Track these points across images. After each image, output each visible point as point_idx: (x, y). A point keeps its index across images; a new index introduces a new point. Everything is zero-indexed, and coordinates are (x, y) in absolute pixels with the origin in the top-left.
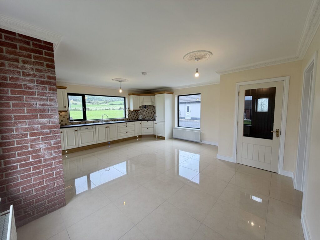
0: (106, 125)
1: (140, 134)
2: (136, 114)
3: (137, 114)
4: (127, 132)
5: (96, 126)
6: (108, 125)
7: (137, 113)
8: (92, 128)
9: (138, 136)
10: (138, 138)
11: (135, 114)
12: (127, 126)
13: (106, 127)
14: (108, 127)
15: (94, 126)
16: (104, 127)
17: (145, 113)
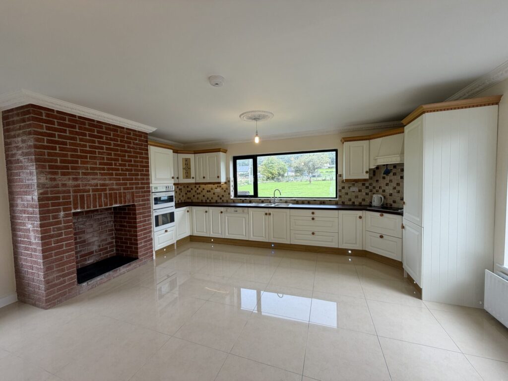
0: (267, 210)
1: (358, 247)
2: (364, 191)
3: (367, 191)
4: (313, 234)
5: (249, 209)
6: (270, 211)
7: (370, 187)
8: (243, 211)
9: (351, 250)
10: (350, 255)
11: (360, 191)
12: (313, 219)
13: (266, 214)
14: (270, 214)
15: (247, 209)
16: (264, 213)
17: (395, 188)
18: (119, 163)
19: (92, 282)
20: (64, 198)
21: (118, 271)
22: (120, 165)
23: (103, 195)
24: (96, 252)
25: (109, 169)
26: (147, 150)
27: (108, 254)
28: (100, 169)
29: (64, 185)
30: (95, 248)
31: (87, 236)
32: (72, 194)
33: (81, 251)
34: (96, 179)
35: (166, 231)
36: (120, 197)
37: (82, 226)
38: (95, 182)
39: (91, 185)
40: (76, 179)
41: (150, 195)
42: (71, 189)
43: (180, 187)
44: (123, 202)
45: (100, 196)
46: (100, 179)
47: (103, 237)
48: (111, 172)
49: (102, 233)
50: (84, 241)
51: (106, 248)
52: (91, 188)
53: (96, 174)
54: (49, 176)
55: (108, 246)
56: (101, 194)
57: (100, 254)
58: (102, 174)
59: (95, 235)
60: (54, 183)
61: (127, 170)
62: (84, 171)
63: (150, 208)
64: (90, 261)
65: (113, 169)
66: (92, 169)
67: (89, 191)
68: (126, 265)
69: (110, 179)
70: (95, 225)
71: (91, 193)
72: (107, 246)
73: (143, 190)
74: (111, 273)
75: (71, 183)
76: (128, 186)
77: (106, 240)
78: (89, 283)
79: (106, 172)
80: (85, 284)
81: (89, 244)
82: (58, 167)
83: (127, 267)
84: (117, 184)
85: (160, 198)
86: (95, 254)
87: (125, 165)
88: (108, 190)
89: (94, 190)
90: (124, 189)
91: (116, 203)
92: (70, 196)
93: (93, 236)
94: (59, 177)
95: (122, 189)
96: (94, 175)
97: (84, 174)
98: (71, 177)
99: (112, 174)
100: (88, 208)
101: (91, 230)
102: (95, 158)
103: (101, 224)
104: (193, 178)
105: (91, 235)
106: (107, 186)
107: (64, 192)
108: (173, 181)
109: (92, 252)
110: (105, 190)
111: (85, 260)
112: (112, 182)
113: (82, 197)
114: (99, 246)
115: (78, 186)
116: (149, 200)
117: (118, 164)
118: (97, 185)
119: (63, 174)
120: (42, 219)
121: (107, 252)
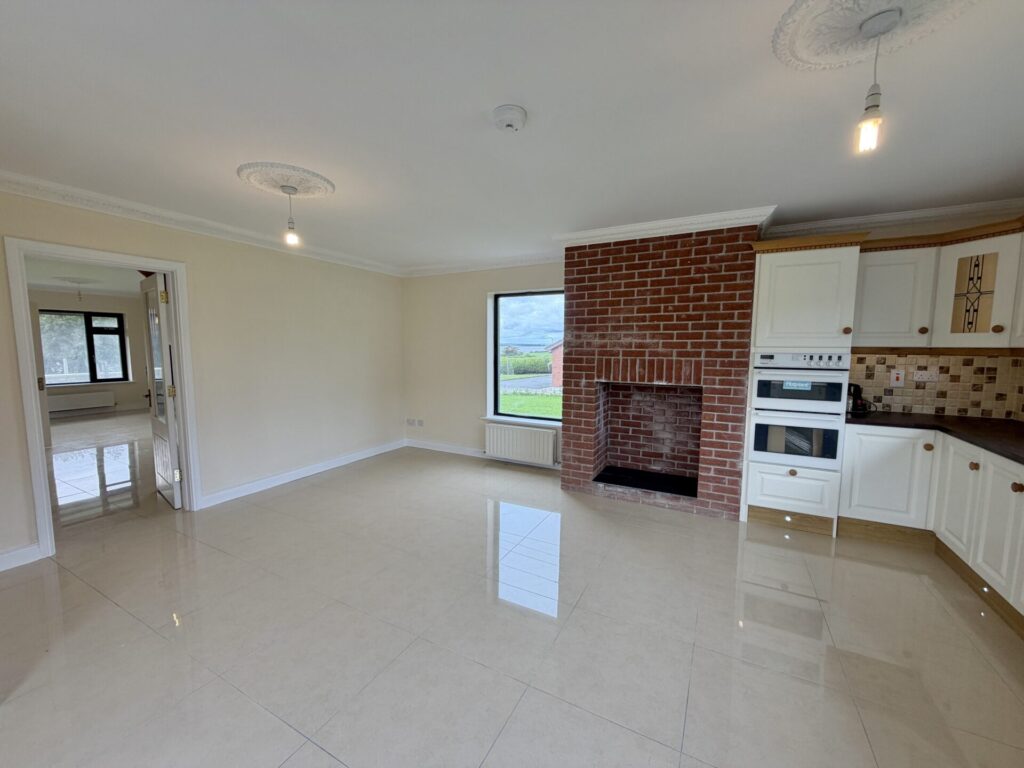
18: (674, 306)
19: (610, 488)
20: (588, 361)
21: (652, 496)
22: (676, 309)
23: (638, 362)
24: (667, 457)
25: (652, 319)
26: (752, 266)
27: (688, 471)
28: (638, 319)
29: (589, 344)
30: (666, 450)
31: (656, 427)
32: (596, 357)
33: (644, 446)
34: (631, 335)
35: (793, 473)
36: (670, 368)
37: (649, 409)
38: (628, 340)
39: (622, 346)
40: (603, 337)
41: (747, 372)
42: (597, 350)
43: (871, 359)
44: (674, 380)
45: (634, 363)
46: (639, 336)
47: (681, 437)
48: (656, 323)
49: (679, 429)
50: (650, 433)
51: (685, 459)
52: (621, 350)
53: (632, 328)
54: (575, 333)
55: (689, 457)
56: (635, 360)
57: (673, 464)
58: (640, 328)
59: (667, 429)
60: (579, 341)
61: (689, 318)
62: (614, 324)
63: (743, 401)
64: (656, 467)
65: (660, 318)
66: (627, 320)
67: (617, 354)
68: (668, 494)
69: (653, 337)
70: (669, 413)
71: (621, 357)
72: (685, 455)
73: (726, 360)
74: (639, 492)
75: (597, 341)
76: (689, 349)
77: (686, 444)
78: (607, 488)
79: (647, 323)
80: (601, 485)
81: (657, 440)
82: (584, 321)
83: (668, 498)
84: (665, 345)
85: (781, 384)
86: (664, 459)
87: (686, 308)
88: (647, 354)
89: (625, 354)
90: (680, 354)
91: (660, 378)
92: (593, 359)
93: (664, 430)
94: (584, 333)
95: (674, 354)
96: (627, 330)
97: (615, 328)
98: (598, 333)
99: (657, 327)
100: (614, 379)
101: (662, 419)
102: (631, 302)
103: (678, 414)
104: (998, 329)
105: (661, 427)
106: (647, 348)
107: (588, 353)
108: (848, 342)
109: (661, 455)
110: (642, 354)
111: (649, 462)
112: (655, 341)
113: (608, 362)
114: (673, 450)
115: (605, 346)
116: (741, 383)
117: (670, 308)
118: (630, 345)
119: (590, 330)
120: (565, 383)
121: (685, 466)
